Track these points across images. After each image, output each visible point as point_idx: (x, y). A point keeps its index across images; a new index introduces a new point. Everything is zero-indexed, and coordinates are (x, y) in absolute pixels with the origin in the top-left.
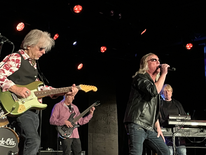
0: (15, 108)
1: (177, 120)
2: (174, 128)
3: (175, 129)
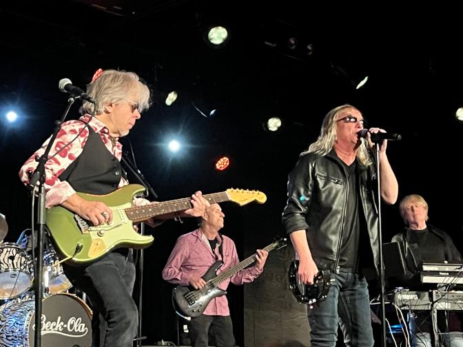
0: (82, 246)
1: (441, 273)
2: (434, 292)
3: (437, 293)
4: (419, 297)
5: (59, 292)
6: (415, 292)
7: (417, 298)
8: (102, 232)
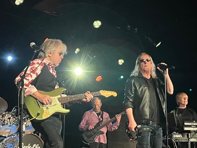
0: (40, 113)
1: (192, 126)
2: (189, 134)
4: (183, 136)
5: (29, 133)
6: (181, 134)
7: (182, 137)
8: (48, 107)
